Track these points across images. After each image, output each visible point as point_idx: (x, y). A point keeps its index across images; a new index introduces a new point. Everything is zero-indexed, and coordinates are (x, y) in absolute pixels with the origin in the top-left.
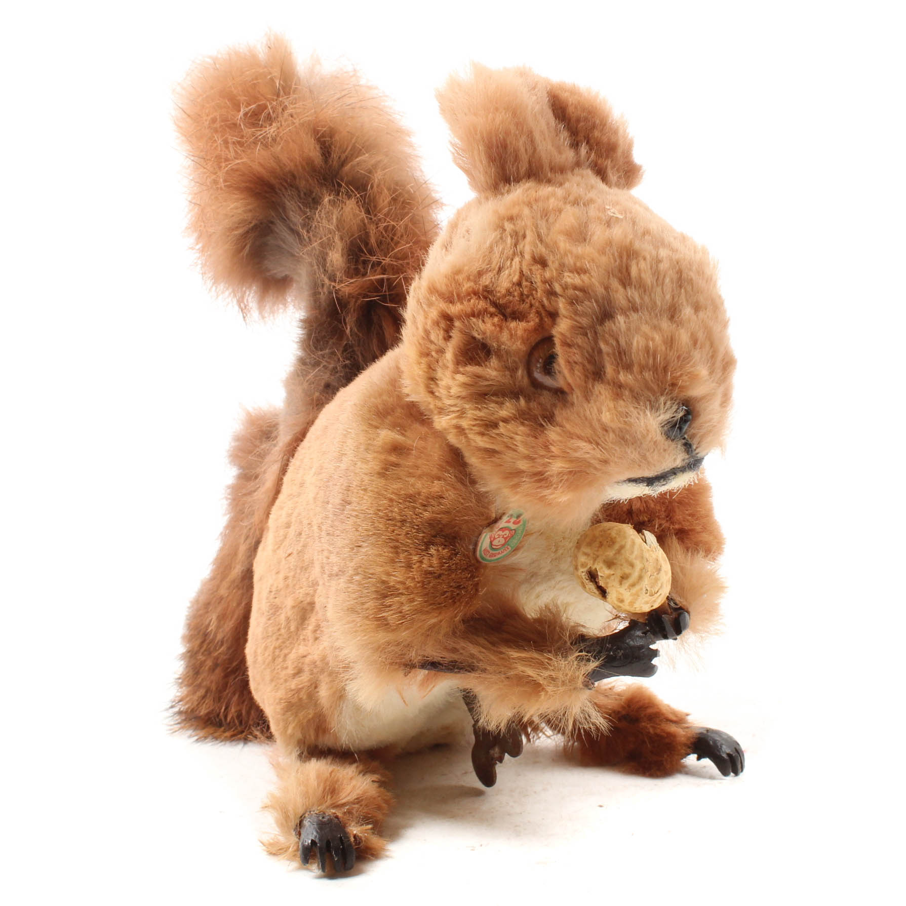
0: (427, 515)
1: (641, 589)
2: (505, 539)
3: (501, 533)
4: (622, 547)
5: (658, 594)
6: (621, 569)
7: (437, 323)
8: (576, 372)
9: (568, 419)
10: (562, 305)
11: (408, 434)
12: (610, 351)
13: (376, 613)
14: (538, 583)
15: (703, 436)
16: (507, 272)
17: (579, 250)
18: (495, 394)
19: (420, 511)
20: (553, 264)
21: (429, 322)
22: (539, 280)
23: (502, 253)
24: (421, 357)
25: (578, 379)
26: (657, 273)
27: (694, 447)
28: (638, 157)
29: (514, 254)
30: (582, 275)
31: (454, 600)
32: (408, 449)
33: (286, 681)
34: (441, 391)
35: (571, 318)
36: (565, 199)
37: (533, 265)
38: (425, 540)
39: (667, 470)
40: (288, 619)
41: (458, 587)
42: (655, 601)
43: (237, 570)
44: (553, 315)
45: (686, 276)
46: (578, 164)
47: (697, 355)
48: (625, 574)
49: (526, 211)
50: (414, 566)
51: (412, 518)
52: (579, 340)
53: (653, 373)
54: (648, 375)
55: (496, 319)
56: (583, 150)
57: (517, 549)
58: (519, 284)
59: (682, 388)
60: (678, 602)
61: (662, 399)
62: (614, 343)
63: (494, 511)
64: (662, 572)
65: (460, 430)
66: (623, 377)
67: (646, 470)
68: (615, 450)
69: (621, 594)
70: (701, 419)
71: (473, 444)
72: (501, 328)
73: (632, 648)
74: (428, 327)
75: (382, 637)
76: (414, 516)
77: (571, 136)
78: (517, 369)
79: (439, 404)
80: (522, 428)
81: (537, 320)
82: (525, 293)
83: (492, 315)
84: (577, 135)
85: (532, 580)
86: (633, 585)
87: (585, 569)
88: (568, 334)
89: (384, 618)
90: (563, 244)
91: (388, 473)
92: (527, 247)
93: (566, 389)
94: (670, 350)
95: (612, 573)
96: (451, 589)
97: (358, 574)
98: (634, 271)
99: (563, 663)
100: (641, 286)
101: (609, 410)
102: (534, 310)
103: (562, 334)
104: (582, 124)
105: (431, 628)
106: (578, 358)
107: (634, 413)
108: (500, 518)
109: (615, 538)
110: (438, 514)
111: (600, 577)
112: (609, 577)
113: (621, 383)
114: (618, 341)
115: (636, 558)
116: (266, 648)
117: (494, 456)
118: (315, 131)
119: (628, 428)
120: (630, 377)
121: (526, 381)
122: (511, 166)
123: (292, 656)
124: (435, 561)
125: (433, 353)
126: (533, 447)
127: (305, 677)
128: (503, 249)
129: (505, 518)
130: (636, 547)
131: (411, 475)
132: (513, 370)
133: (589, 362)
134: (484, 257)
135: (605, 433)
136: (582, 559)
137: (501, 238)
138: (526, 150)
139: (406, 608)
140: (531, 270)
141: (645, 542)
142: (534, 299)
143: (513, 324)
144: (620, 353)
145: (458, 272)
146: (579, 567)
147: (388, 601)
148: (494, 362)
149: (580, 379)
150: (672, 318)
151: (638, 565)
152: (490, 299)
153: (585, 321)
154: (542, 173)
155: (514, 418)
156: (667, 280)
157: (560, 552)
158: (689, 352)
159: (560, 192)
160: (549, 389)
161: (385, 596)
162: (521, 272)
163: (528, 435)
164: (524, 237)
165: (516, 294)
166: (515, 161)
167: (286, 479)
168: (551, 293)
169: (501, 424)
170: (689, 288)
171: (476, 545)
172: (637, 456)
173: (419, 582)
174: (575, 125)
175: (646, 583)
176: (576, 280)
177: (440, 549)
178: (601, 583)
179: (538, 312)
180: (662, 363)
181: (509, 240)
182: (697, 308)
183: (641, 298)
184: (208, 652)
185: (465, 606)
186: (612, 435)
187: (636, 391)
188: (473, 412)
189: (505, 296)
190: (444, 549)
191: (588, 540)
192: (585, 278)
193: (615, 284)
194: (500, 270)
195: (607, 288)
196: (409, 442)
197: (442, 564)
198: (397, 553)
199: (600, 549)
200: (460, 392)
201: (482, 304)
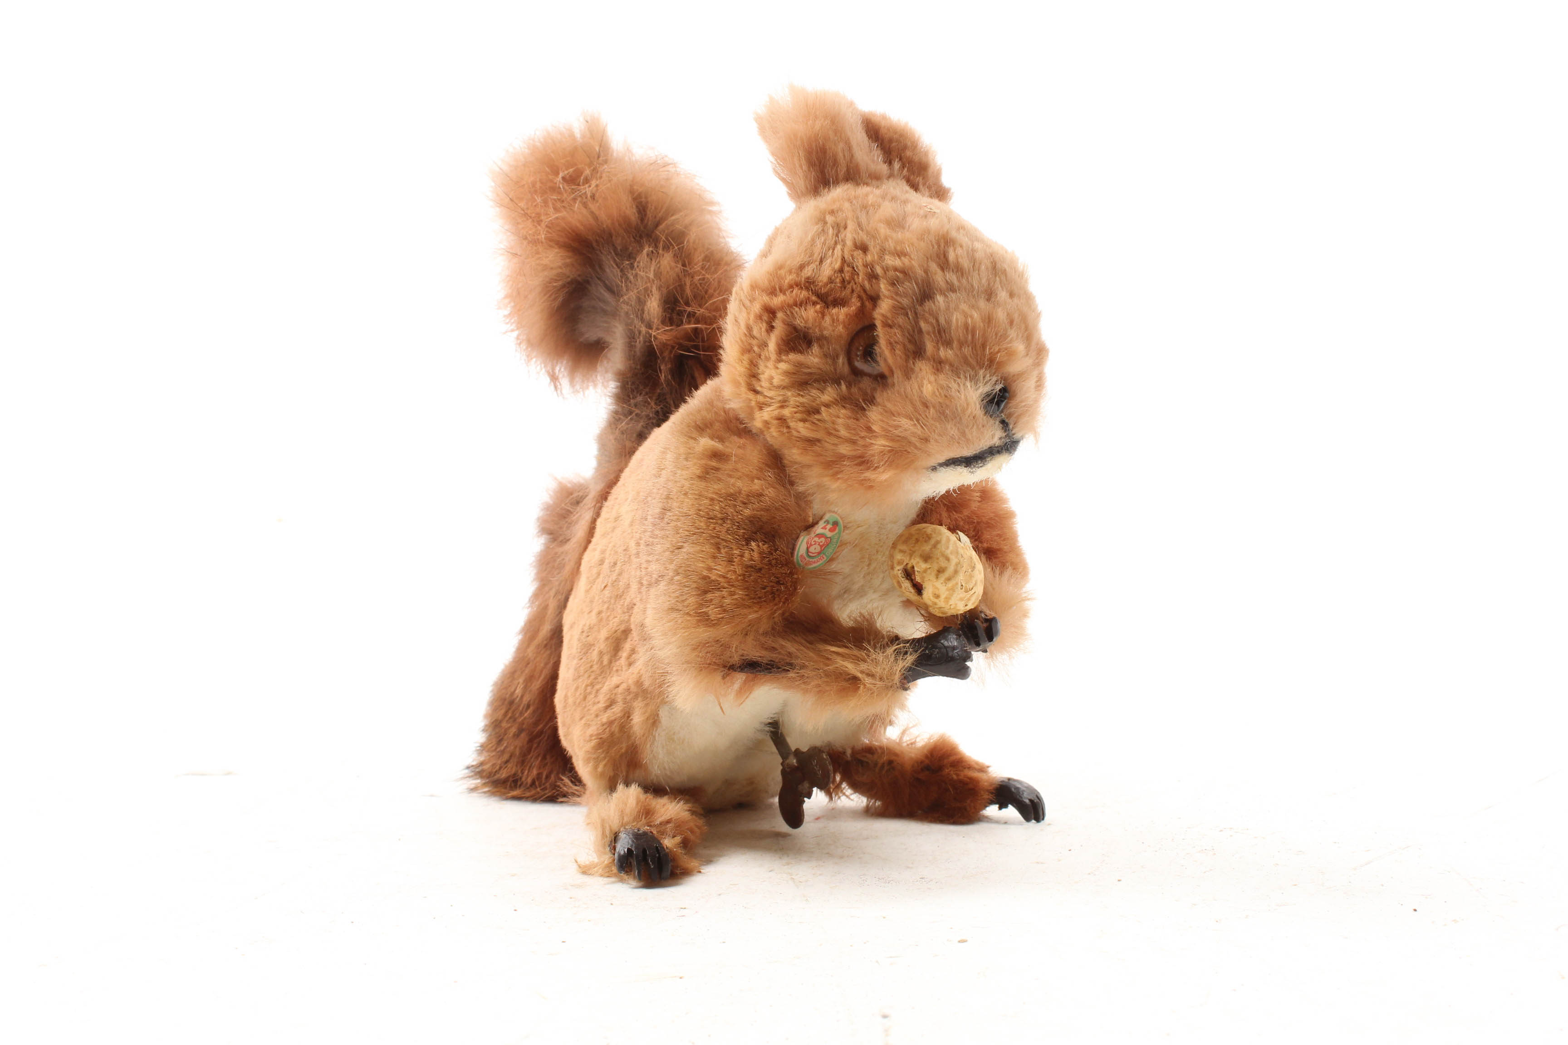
0: (747, 512)
1: (957, 584)
2: (821, 546)
3: (816, 539)
4: (938, 542)
5: (973, 591)
6: (938, 563)
7: (760, 317)
8: (897, 352)
9: (889, 400)
10: (883, 287)
11: (727, 444)
12: (930, 329)
13: (697, 608)
14: (851, 600)
15: (1019, 416)
16: (829, 261)
17: (899, 235)
18: (816, 381)
19: (741, 508)
20: (874, 251)
21: (752, 317)
22: (861, 264)
23: (824, 243)
24: (743, 354)
25: (898, 358)
26: (974, 261)
27: (1011, 427)
28: (946, 181)
29: (836, 243)
30: (903, 258)
31: (774, 595)
32: (728, 456)
33: (597, 716)
34: (763, 384)
35: (892, 298)
36: (883, 197)
37: (854, 251)
38: (746, 536)
39: (985, 448)
40: (601, 653)
41: (778, 583)
42: (969, 599)
43: (546, 629)
44: (874, 299)
45: (1000, 266)
46: (891, 176)
47: (1012, 333)
48: (941, 568)
49: (847, 205)
50: (735, 560)
51: (733, 516)
52: (901, 320)
53: (973, 349)
54: (967, 351)
55: (818, 307)
56: (897, 165)
57: (831, 560)
58: (841, 270)
59: (1000, 364)
60: (988, 615)
61: (981, 372)
62: (934, 321)
63: (811, 515)
64: (976, 572)
65: (782, 420)
66: (945, 353)
67: (965, 448)
68: (936, 427)
69: (937, 588)
70: (1018, 399)
71: (795, 433)
72: (823, 315)
73: (946, 647)
74: (751, 322)
75: (704, 634)
76: (735, 514)
77: (884, 153)
78: (838, 356)
79: (760, 398)
80: (843, 411)
81: (859, 304)
82: (847, 278)
83: (814, 304)
84: (890, 153)
85: (846, 596)
86: (949, 579)
87: (901, 567)
88: (889, 315)
89: (706, 613)
90: (883, 230)
91: (708, 476)
92: (849, 236)
93: (887, 373)
94: (988, 328)
95: (928, 567)
96: (771, 584)
97: (678, 574)
98: (951, 256)
99: (880, 657)
100: (959, 269)
101: (930, 382)
102: (855, 295)
103: (883, 315)
104: (894, 144)
105: (751, 624)
106: (899, 337)
107: (954, 386)
108: (817, 523)
109: (931, 534)
110: (758, 511)
111: (916, 573)
112: (925, 571)
113: (941, 358)
114: (937, 321)
115: (951, 553)
116: (577, 688)
117: (816, 445)
118: (632, 192)
119: (948, 403)
120: (950, 352)
121: (846, 370)
122: (830, 170)
123: (606, 688)
124: (756, 555)
125: (756, 349)
126: (854, 429)
127: (617, 709)
128: (825, 240)
129: (821, 524)
130: (951, 542)
131: (730, 476)
132: (834, 358)
133: (910, 341)
134: (806, 250)
135: (925, 409)
136: (898, 556)
137: (823, 230)
138: (844, 156)
139: (727, 601)
140: (852, 256)
141: (960, 541)
142: (855, 284)
143: (835, 311)
144: (939, 332)
145: (780, 267)
146: (895, 565)
147: (709, 596)
148: (815, 349)
149: (901, 358)
150: (988, 300)
151: (954, 560)
152: (812, 290)
153: (905, 301)
154: (859, 177)
155: (835, 402)
156: (983, 267)
157: (873, 565)
158: (1006, 330)
159: (878, 192)
160: (870, 375)
161: (705, 592)
162: (843, 258)
163: (849, 418)
164: (845, 228)
165: (838, 280)
166: (834, 165)
167: (599, 522)
168: (873, 276)
169: (823, 409)
170: (1003, 278)
171: (793, 549)
172: (956, 431)
173: (740, 576)
174: (888, 146)
175: (961, 577)
176: (897, 263)
177: (760, 544)
178: (918, 579)
179: (859, 297)
180: (980, 341)
181: (831, 231)
182: (1012, 295)
183: (959, 281)
184: (513, 719)
185: (784, 603)
186: (932, 410)
187: (955, 366)
188: (797, 399)
189: (826, 284)
190: (764, 545)
191: (903, 538)
192: (906, 260)
193: (934, 267)
194: (821, 261)
195: (926, 272)
196: (728, 450)
197: (763, 558)
198: (719, 549)
199: (917, 545)
200: (783, 380)
201: (804, 294)
